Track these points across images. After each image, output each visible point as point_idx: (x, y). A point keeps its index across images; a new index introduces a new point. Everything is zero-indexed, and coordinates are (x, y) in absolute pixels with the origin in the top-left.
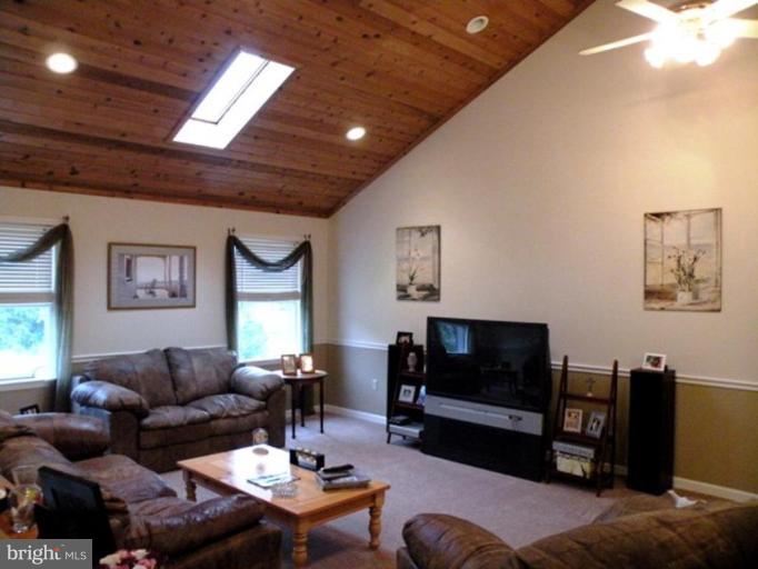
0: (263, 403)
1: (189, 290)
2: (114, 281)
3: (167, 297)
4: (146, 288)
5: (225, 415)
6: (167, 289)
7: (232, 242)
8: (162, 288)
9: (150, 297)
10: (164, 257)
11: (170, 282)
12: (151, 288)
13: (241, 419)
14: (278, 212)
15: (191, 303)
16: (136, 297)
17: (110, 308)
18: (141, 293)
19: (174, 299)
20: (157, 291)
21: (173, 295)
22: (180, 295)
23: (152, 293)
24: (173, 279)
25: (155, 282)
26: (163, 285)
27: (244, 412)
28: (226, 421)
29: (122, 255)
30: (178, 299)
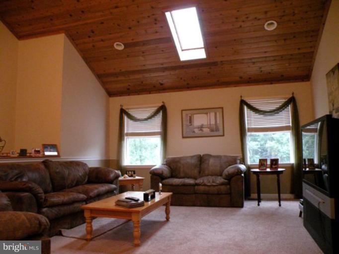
0: (226, 181)
1: (221, 128)
2: (184, 126)
3: (209, 132)
4: (199, 128)
5: (203, 184)
6: (209, 128)
7: (243, 103)
8: (206, 128)
9: (201, 132)
10: (207, 113)
11: (210, 124)
12: (201, 128)
13: (212, 187)
14: (272, 84)
15: (222, 134)
16: (194, 132)
17: (183, 137)
18: (196, 130)
19: (213, 133)
20: (204, 129)
21: (212, 131)
22: (215, 131)
23: (201, 130)
24: (212, 123)
25: (202, 125)
26: (206, 126)
27: (214, 184)
28: (203, 187)
29: (187, 115)
30: (215, 132)
